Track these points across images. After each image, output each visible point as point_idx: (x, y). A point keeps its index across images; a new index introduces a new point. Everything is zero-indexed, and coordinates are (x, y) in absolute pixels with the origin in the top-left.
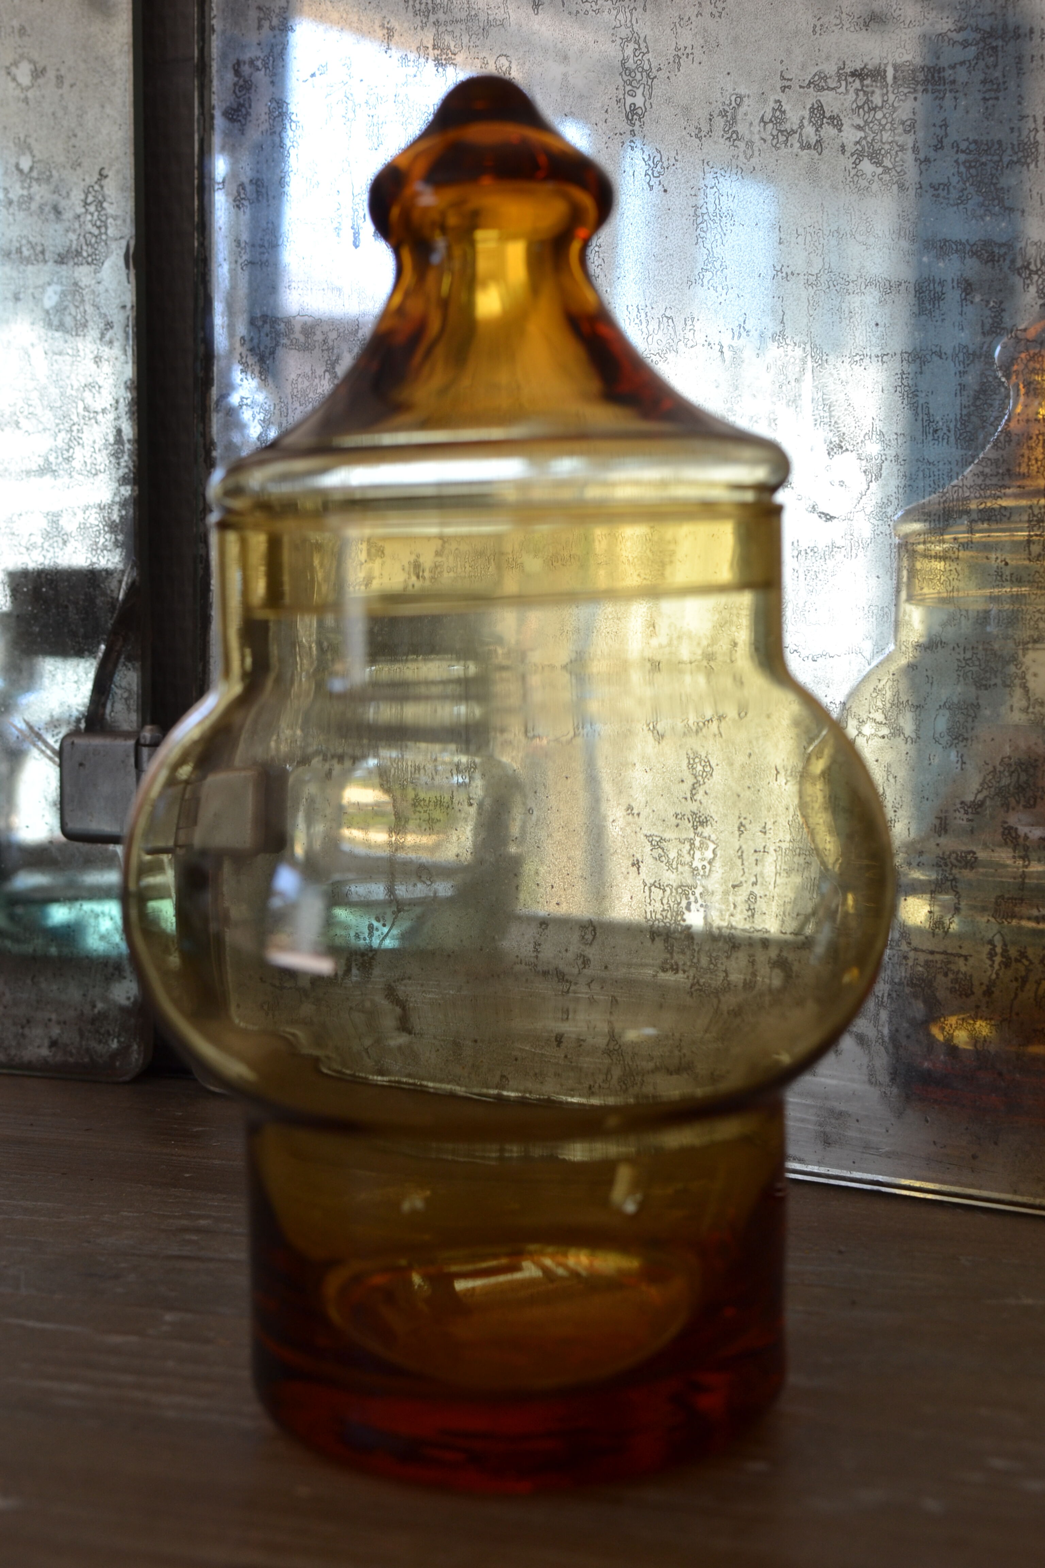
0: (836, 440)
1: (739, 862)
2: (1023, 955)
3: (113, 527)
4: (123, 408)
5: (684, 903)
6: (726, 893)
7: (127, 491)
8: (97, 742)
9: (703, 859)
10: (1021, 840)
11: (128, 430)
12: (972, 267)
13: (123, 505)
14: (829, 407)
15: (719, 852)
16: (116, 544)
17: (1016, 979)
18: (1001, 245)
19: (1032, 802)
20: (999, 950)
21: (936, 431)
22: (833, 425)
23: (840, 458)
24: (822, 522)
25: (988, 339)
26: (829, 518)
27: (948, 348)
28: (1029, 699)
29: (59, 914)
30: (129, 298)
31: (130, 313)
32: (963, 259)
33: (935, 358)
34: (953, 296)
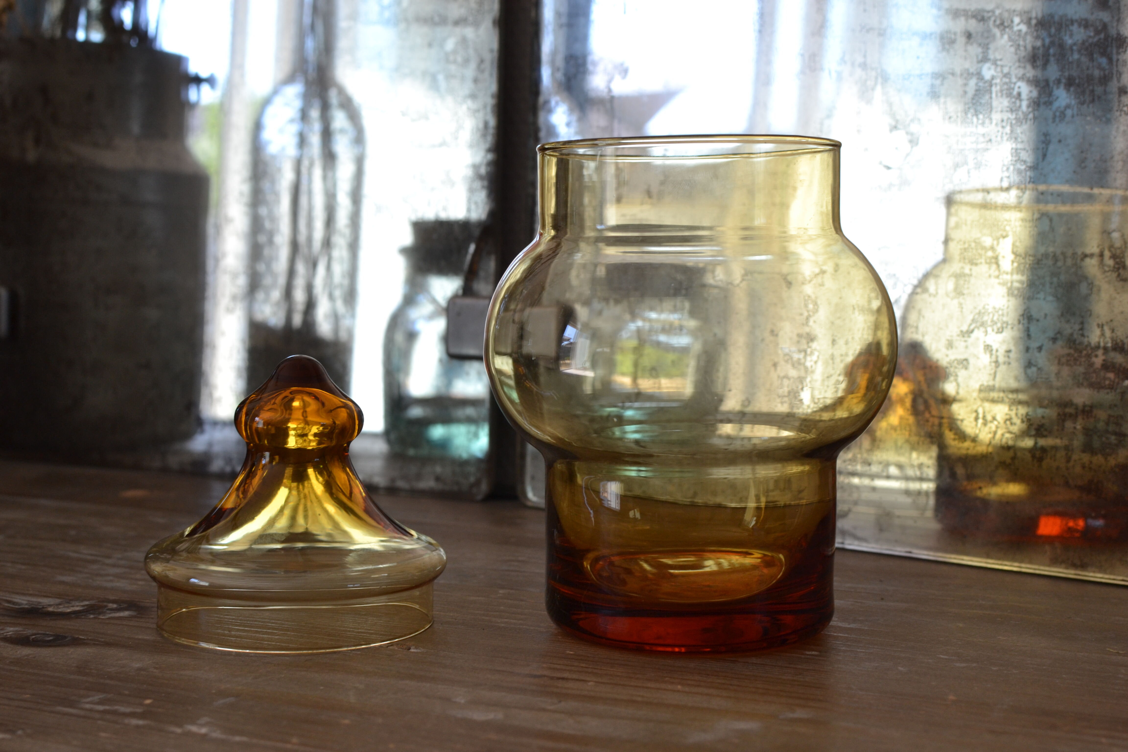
0: (893, 123)
1: (831, 362)
2: (994, 418)
3: (480, 177)
4: (489, 109)
5: (800, 387)
6: (823, 380)
7: (490, 157)
8: (469, 301)
9: (811, 361)
10: (994, 352)
11: (492, 122)
12: (973, 25)
13: (489, 164)
14: (890, 105)
15: (821, 357)
16: (483, 187)
17: (990, 433)
18: (988, 12)
19: (1001, 330)
20: (981, 415)
21: (950, 118)
22: (893, 115)
23: (895, 133)
24: (885, 170)
25: (980, 65)
26: (888, 168)
27: (958, 71)
28: (999, 271)
29: (437, 432)
30: (495, 45)
31: (496, 54)
32: (967, 20)
33: (950, 77)
34: (961, 40)
